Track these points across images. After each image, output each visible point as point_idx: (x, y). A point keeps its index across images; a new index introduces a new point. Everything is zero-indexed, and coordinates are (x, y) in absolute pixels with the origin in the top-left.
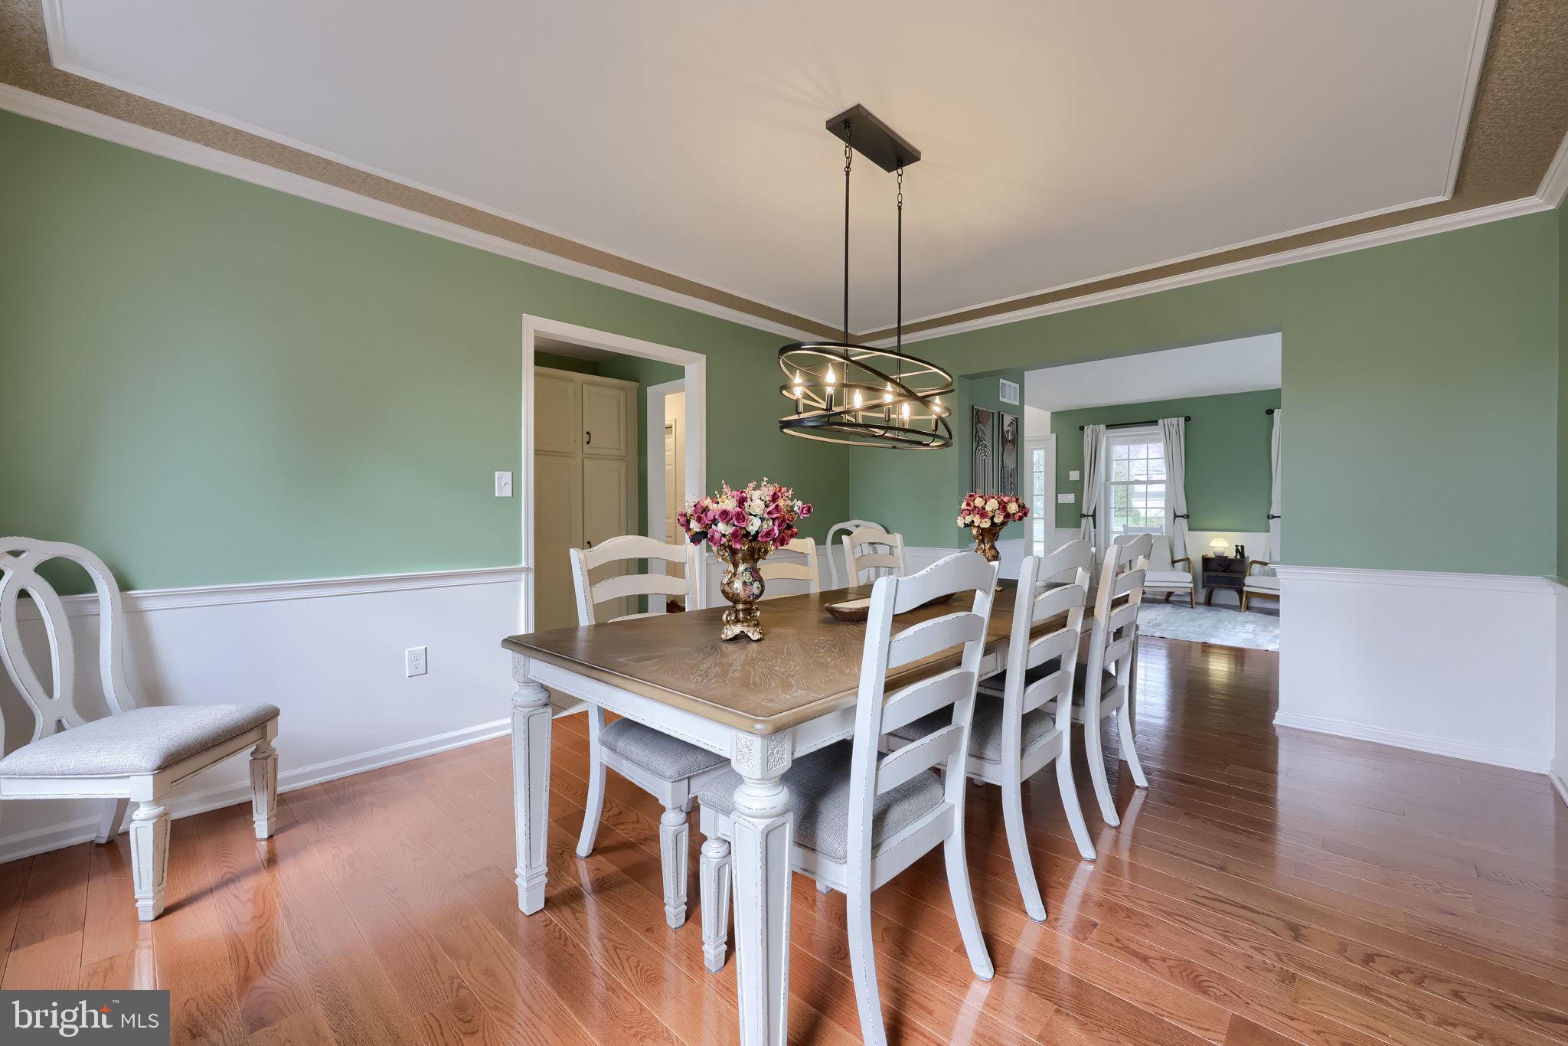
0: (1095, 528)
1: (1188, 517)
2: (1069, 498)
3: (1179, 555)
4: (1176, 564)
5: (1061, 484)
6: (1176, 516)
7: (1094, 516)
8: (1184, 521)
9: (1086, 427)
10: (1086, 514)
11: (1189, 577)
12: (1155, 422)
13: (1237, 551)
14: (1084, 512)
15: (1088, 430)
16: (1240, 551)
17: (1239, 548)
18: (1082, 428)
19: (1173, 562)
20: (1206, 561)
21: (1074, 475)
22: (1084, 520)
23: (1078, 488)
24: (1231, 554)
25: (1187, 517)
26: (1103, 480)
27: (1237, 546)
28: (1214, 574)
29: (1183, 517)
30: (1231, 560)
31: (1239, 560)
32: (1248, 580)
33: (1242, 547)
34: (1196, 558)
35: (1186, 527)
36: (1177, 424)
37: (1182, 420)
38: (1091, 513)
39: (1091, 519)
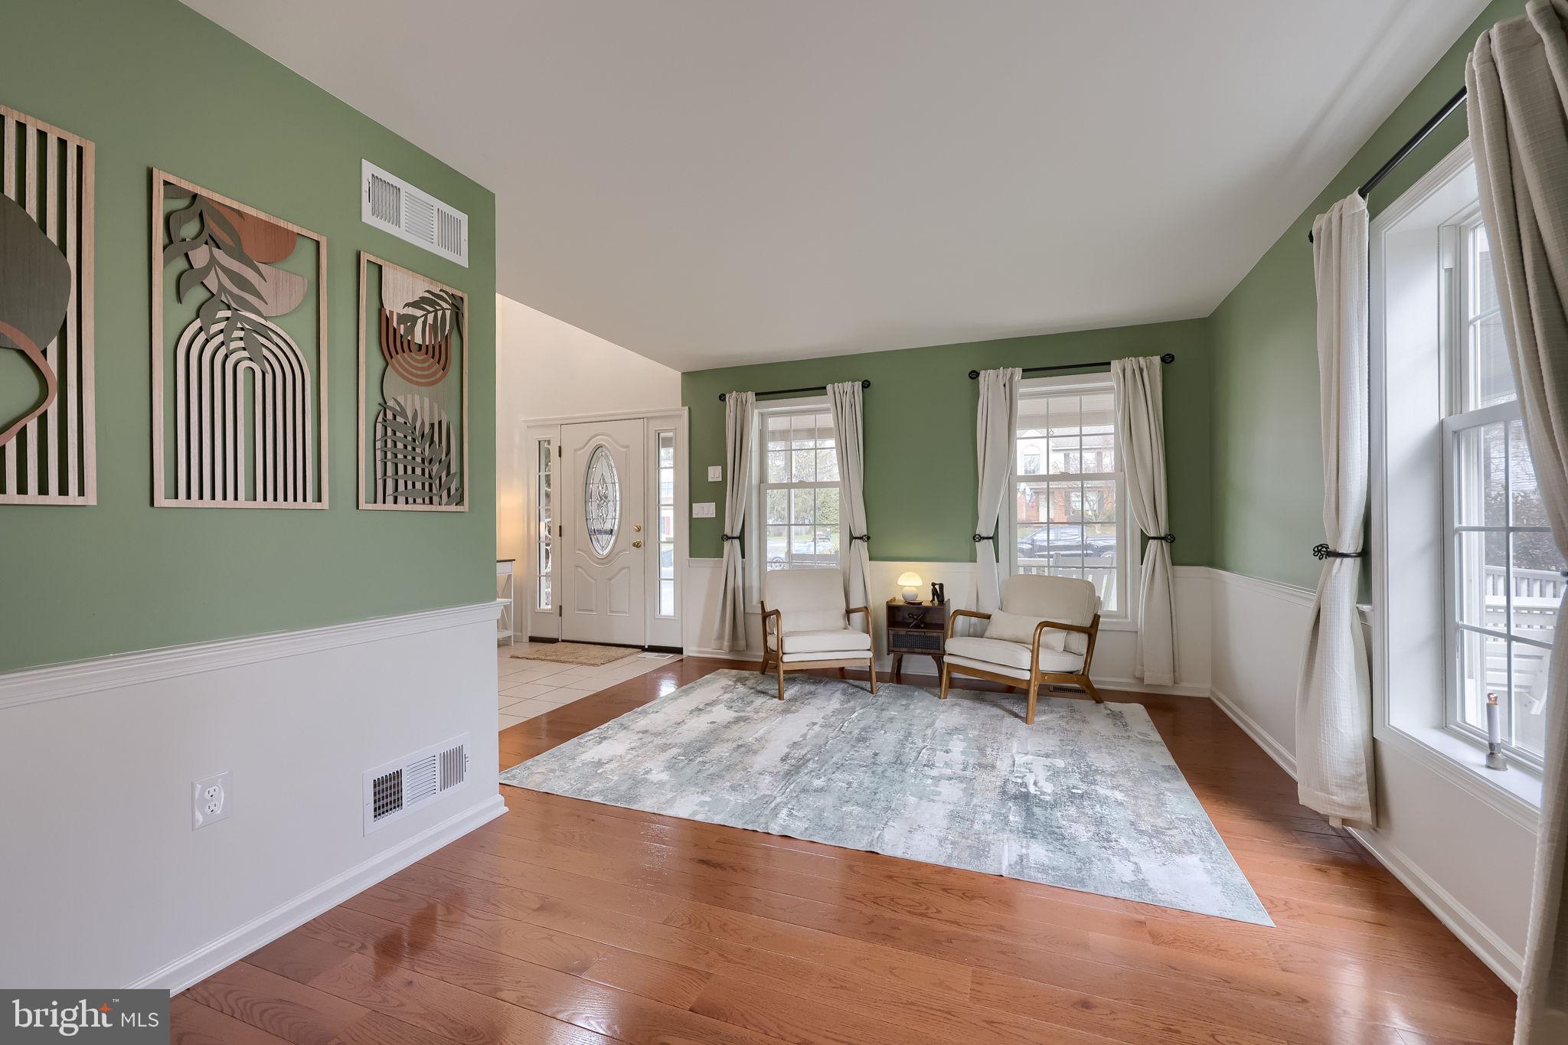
0: (743, 557)
1: (869, 538)
2: (706, 510)
3: (857, 602)
4: (852, 615)
5: (697, 488)
6: (852, 538)
7: (741, 538)
8: (862, 546)
9: (727, 396)
10: (729, 534)
11: (866, 641)
12: (821, 390)
13: (934, 592)
14: (728, 531)
15: (731, 399)
16: (938, 592)
17: (937, 587)
18: (722, 397)
19: (849, 612)
20: (892, 610)
21: (714, 474)
22: (727, 545)
23: (717, 493)
24: (926, 598)
25: (867, 538)
26: (755, 481)
27: (934, 585)
28: (902, 631)
29: (860, 538)
30: (927, 609)
31: (936, 608)
32: (952, 645)
33: (941, 586)
34: (878, 605)
35: (865, 555)
36: (851, 390)
37: (858, 385)
38: (737, 533)
39: (737, 543)
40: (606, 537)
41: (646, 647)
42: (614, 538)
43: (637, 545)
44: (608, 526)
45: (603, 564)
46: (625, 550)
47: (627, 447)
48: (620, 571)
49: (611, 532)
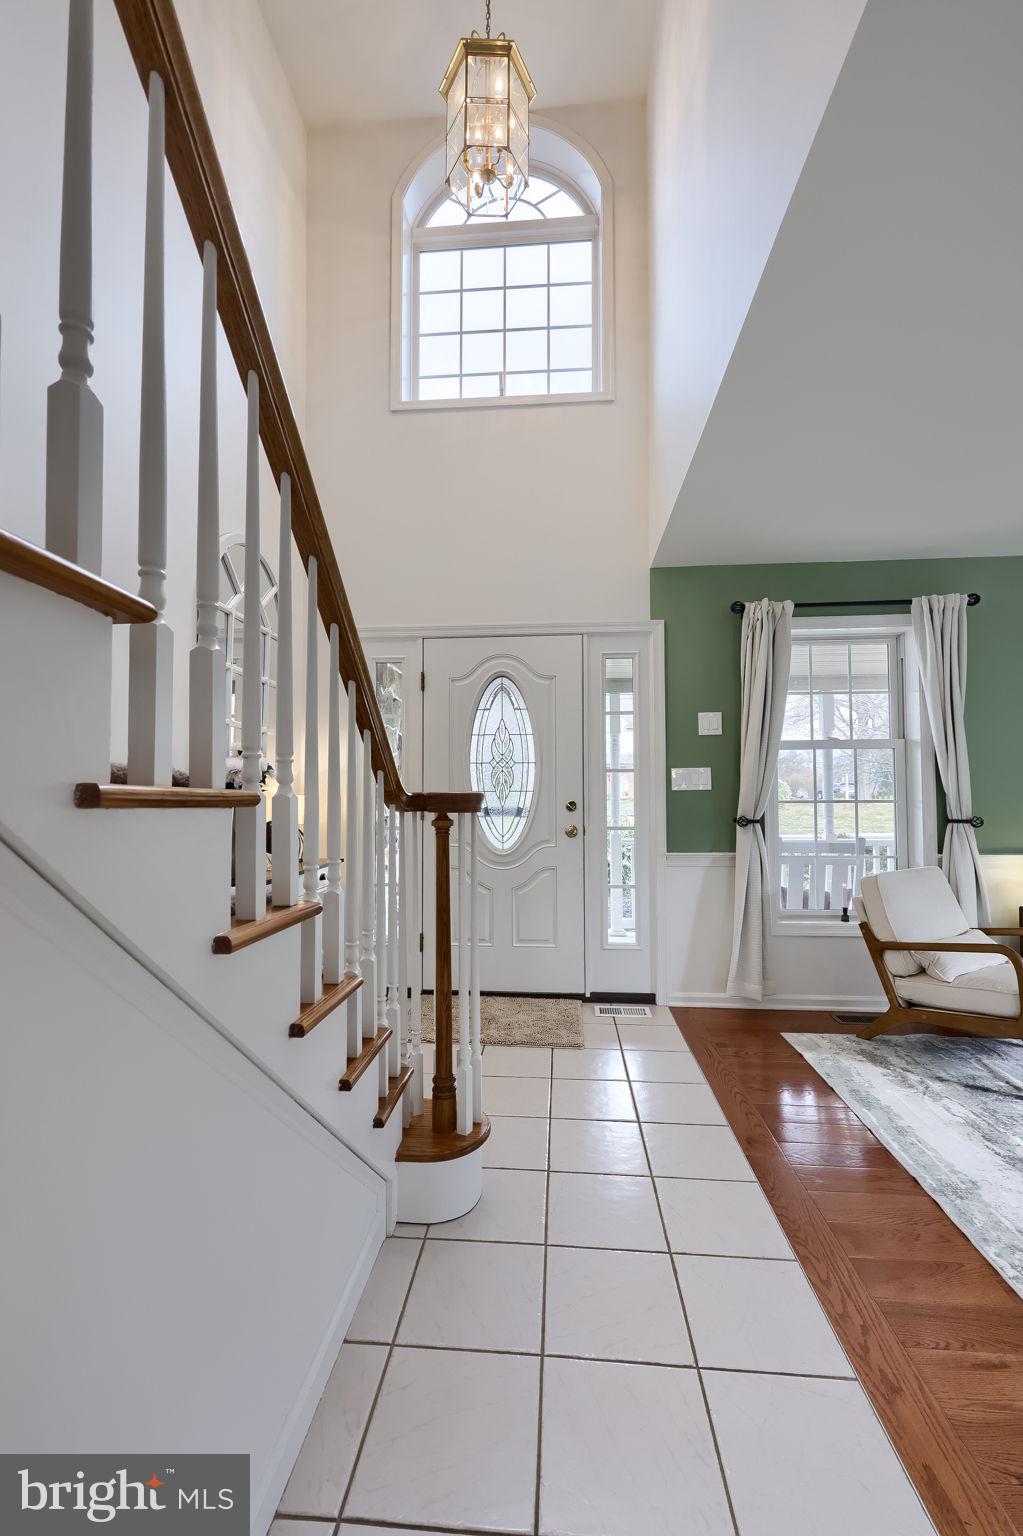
2: (697, 779)
5: (681, 747)
9: (749, 608)
10: (747, 817)
12: (902, 605)
14: (741, 812)
15: (754, 613)
22: (742, 833)
39: (758, 826)
40: (508, 820)
41: (588, 995)
42: (523, 821)
43: (571, 834)
44: (512, 802)
45: (507, 864)
46: (548, 841)
47: (551, 678)
48: (537, 874)
49: (519, 812)
